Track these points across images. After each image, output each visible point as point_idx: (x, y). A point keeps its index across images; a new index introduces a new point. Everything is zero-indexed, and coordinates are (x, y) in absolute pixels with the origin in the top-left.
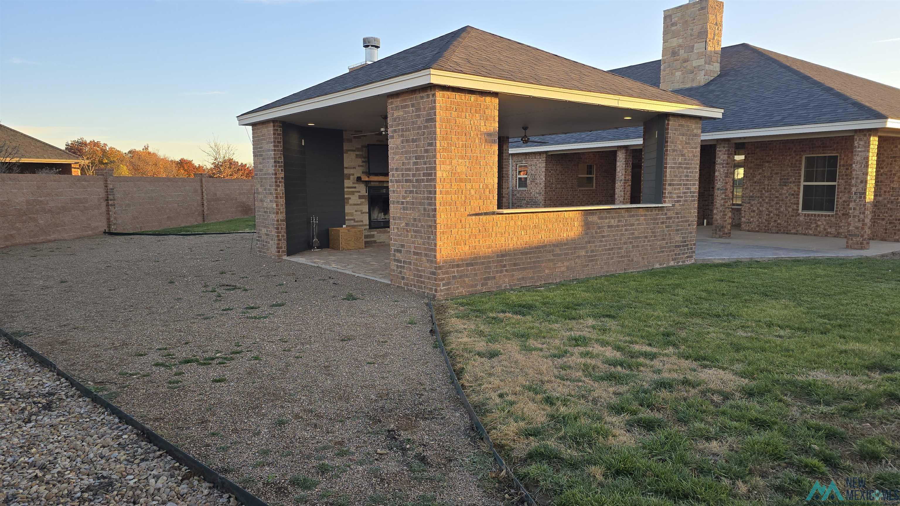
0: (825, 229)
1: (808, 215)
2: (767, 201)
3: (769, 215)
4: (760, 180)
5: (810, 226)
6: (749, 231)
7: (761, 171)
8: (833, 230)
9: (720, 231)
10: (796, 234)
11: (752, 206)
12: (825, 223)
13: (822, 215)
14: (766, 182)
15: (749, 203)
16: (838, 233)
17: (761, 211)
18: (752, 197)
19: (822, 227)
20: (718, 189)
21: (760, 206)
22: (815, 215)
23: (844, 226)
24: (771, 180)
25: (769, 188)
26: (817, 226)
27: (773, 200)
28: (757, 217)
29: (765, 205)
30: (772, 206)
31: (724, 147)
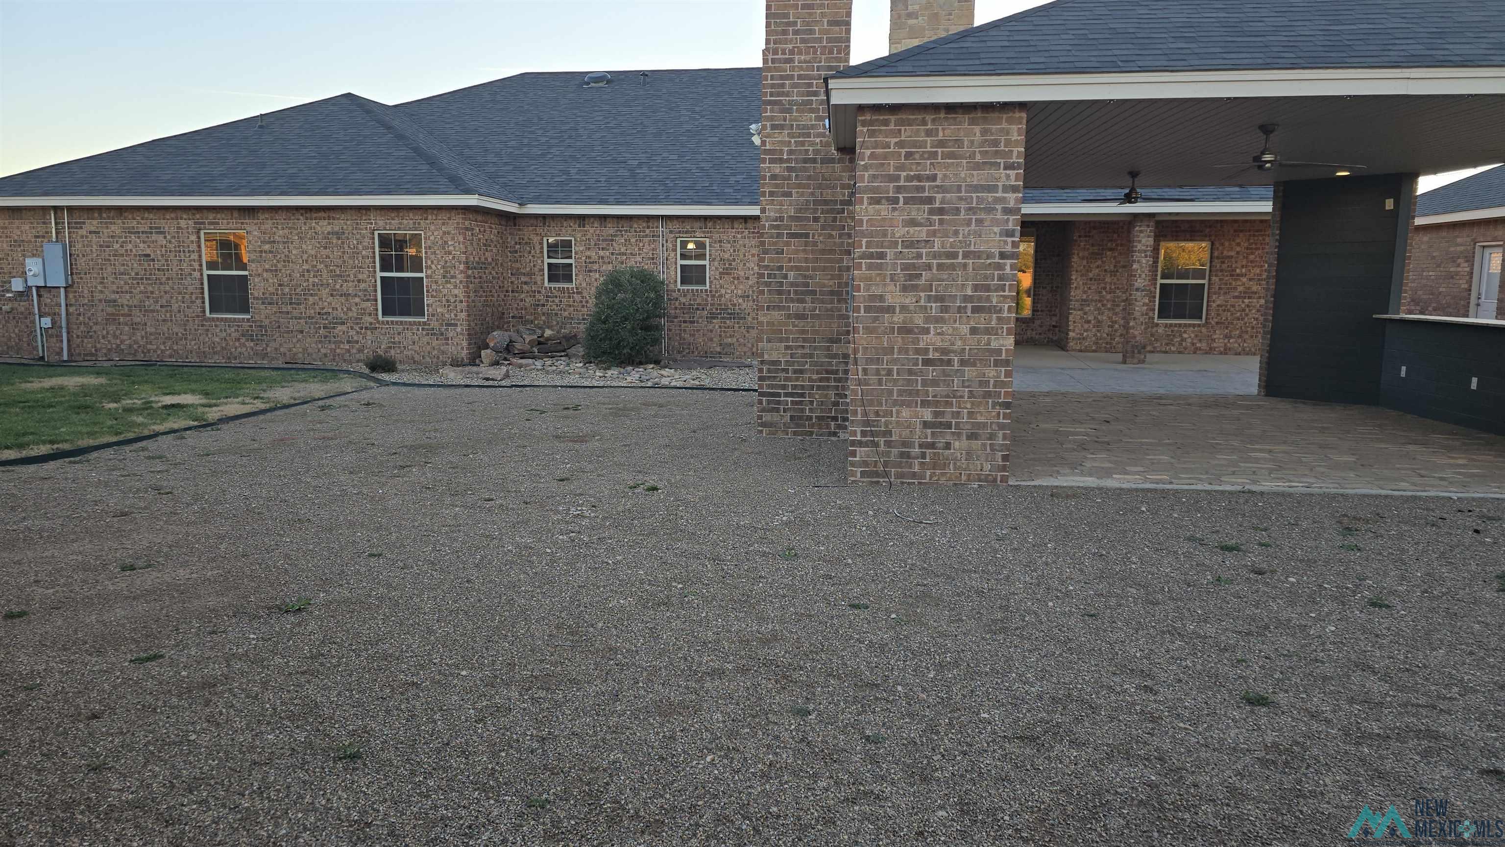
0: (1193, 344)
1: (1171, 325)
2: (1109, 306)
3: (1112, 327)
4: (1098, 275)
5: (1172, 340)
6: (1081, 351)
7: (1099, 262)
8: (1204, 345)
9: (1139, 352)
10: (1153, 352)
11: (1085, 313)
12: (1193, 335)
13: (1190, 325)
14: (1108, 279)
15: (1081, 310)
16: (1211, 349)
17: (1099, 322)
18: (1085, 301)
19: (1189, 340)
20: (1137, 290)
21: (1099, 314)
22: (1180, 325)
23: (1219, 339)
24: (1115, 276)
25: (1113, 287)
26: (1184, 340)
27: (1118, 306)
28: (1094, 330)
29: (1106, 312)
30: (1116, 314)
31: (1148, 226)
